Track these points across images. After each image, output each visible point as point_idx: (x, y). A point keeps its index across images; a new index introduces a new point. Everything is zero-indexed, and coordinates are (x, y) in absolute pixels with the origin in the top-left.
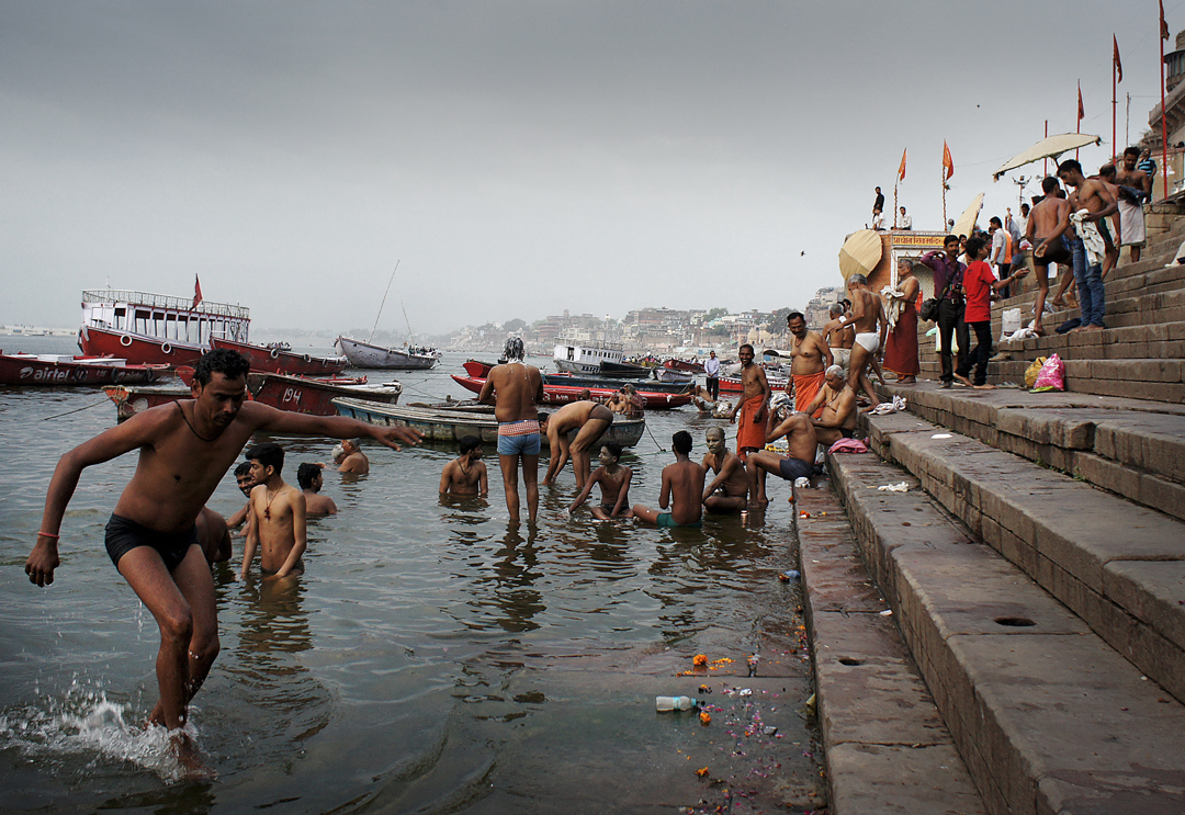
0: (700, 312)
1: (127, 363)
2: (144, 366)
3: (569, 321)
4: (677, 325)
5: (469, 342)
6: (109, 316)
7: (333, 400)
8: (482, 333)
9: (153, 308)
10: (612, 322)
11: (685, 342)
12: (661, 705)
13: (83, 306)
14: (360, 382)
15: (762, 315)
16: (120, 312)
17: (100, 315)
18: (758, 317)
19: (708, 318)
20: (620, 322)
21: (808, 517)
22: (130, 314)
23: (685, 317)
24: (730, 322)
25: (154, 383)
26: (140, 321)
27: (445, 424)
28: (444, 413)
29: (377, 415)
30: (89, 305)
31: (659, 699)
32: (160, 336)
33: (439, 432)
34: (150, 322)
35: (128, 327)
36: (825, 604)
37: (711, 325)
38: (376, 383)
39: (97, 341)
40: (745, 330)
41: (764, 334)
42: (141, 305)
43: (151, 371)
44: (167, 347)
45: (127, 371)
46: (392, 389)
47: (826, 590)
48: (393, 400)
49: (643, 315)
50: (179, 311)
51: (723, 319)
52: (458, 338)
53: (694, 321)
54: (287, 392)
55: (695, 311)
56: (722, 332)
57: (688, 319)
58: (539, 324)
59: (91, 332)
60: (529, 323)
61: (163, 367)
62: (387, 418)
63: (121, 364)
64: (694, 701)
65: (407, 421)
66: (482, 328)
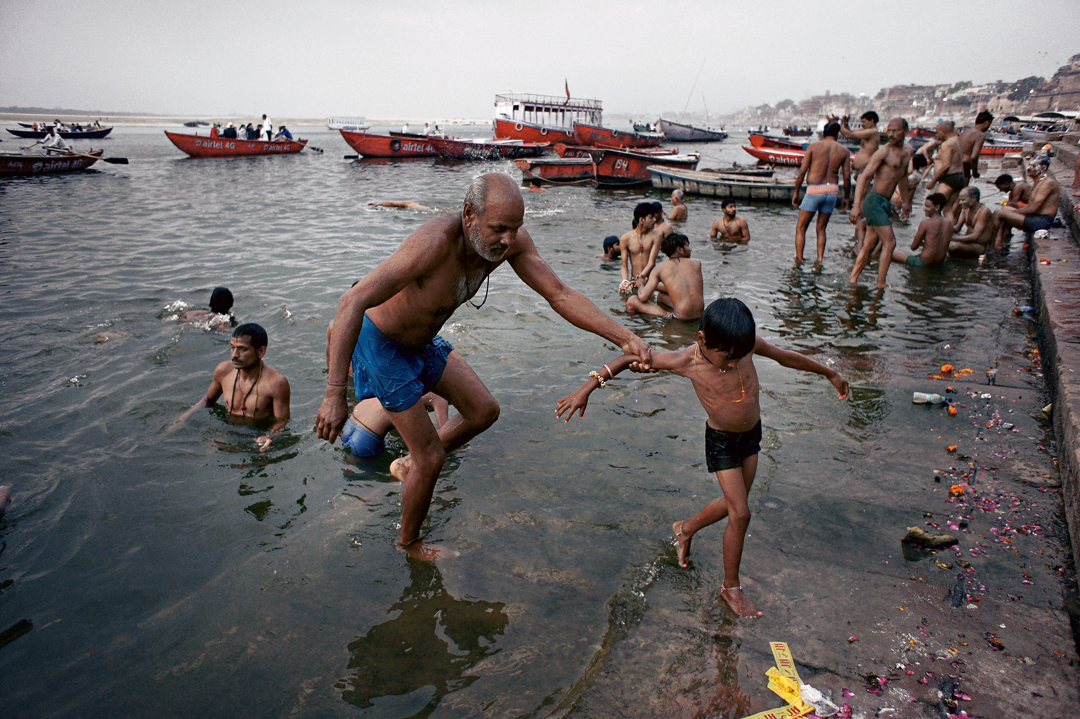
0: (946, 86)
1: (524, 142)
2: (534, 145)
3: (829, 99)
4: (922, 98)
5: (749, 119)
6: (509, 110)
7: (648, 168)
8: (759, 112)
9: (536, 104)
10: (865, 98)
11: (928, 112)
12: (917, 399)
13: (496, 105)
14: (674, 153)
15: (1006, 85)
16: (516, 108)
17: (504, 110)
18: (1001, 87)
19: (952, 91)
20: (872, 98)
21: (1049, 263)
22: (522, 108)
23: (930, 91)
24: (972, 93)
25: (541, 156)
26: (527, 113)
27: (725, 185)
28: (725, 176)
29: (677, 179)
30: (499, 104)
31: (916, 394)
32: (540, 122)
33: (720, 191)
34: (533, 113)
35: (520, 118)
36: (1067, 337)
37: (954, 96)
38: (684, 153)
39: (502, 128)
40: (987, 99)
41: (1004, 102)
42: (528, 102)
43: (539, 148)
44: (544, 130)
45: (525, 148)
46: (693, 158)
47: (1070, 326)
48: (693, 166)
49: (893, 91)
50: (551, 105)
51: (968, 90)
52: (740, 116)
53: (938, 94)
54: (618, 162)
55: (941, 86)
56: (963, 102)
57: (934, 92)
58: (805, 104)
59: (498, 121)
60: (797, 102)
61: (546, 144)
62: (684, 181)
63: (520, 143)
64: (944, 398)
65: (698, 182)
66: (759, 108)
